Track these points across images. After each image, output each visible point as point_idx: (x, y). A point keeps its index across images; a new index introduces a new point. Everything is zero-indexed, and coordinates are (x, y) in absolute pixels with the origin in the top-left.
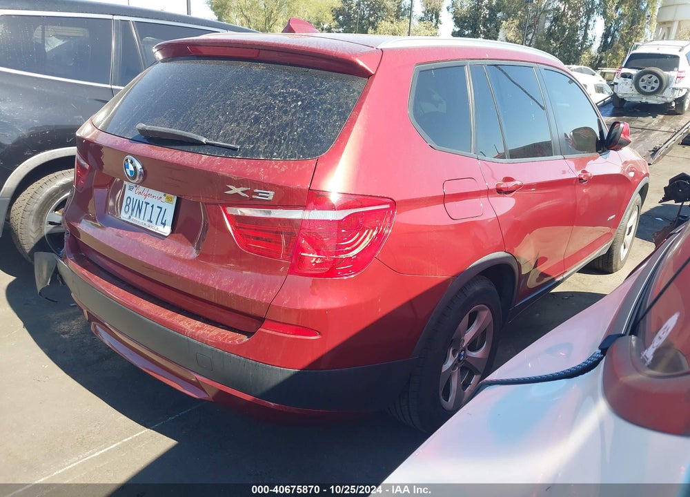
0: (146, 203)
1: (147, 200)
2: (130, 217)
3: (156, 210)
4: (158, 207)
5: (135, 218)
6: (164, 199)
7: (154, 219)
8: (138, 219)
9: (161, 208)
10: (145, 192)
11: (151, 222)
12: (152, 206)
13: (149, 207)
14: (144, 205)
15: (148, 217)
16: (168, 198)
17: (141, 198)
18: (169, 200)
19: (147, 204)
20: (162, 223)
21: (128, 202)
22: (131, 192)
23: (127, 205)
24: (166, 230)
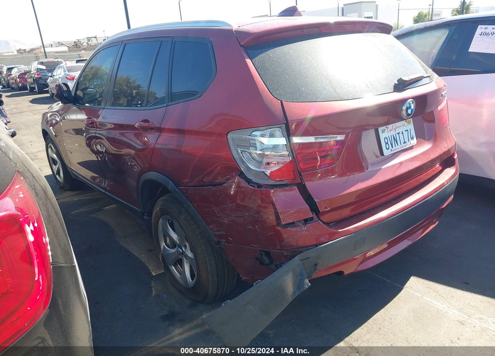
1: (397, 132)
2: (391, 150)
3: (405, 133)
4: (406, 131)
5: (395, 148)
6: (406, 124)
7: (406, 140)
9: (407, 130)
10: (394, 127)
12: (402, 133)
13: (401, 134)
14: (397, 135)
15: (402, 141)
16: (408, 122)
17: (393, 133)
18: (409, 122)
19: (398, 133)
20: (411, 139)
21: (386, 142)
22: (385, 134)
23: (387, 143)
24: (414, 142)
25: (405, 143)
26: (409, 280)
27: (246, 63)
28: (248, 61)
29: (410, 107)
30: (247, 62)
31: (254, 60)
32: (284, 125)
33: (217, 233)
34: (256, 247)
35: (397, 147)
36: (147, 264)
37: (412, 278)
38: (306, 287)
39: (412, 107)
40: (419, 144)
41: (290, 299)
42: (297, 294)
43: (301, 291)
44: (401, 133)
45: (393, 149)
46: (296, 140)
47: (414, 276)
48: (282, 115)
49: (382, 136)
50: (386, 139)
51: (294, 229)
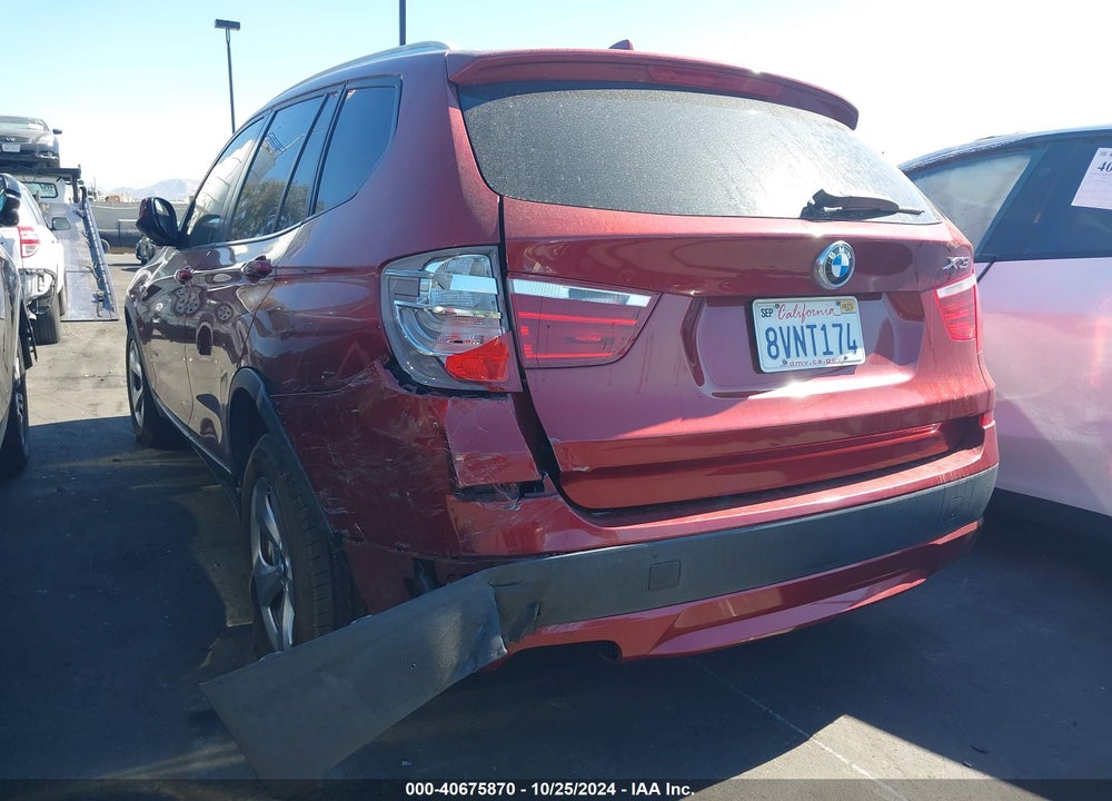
0: (808, 327)
1: (808, 322)
2: (785, 362)
3: (833, 333)
4: (834, 326)
5: (798, 360)
6: (838, 310)
7: (834, 347)
8: (805, 359)
9: (840, 326)
10: (801, 308)
11: (832, 353)
12: (824, 328)
13: (818, 331)
14: (807, 332)
15: (821, 348)
16: (844, 304)
17: (796, 322)
18: (848, 309)
19: (812, 327)
20: (850, 348)
21: (772, 339)
22: (772, 318)
23: (771, 344)
24: (859, 356)
25: (828, 352)
26: (832, 722)
27: (449, 116)
28: (455, 114)
29: (838, 261)
30: (451, 114)
31: (468, 113)
32: (495, 249)
33: (334, 512)
34: (405, 550)
35: (802, 358)
36: (227, 603)
37: (842, 718)
38: (495, 656)
39: (845, 261)
40: (872, 365)
41: (447, 679)
42: (469, 670)
43: (480, 666)
44: (819, 326)
45: (789, 361)
46: (520, 287)
47: (850, 715)
48: (496, 224)
49: (761, 324)
50: (771, 334)
51: (490, 506)
